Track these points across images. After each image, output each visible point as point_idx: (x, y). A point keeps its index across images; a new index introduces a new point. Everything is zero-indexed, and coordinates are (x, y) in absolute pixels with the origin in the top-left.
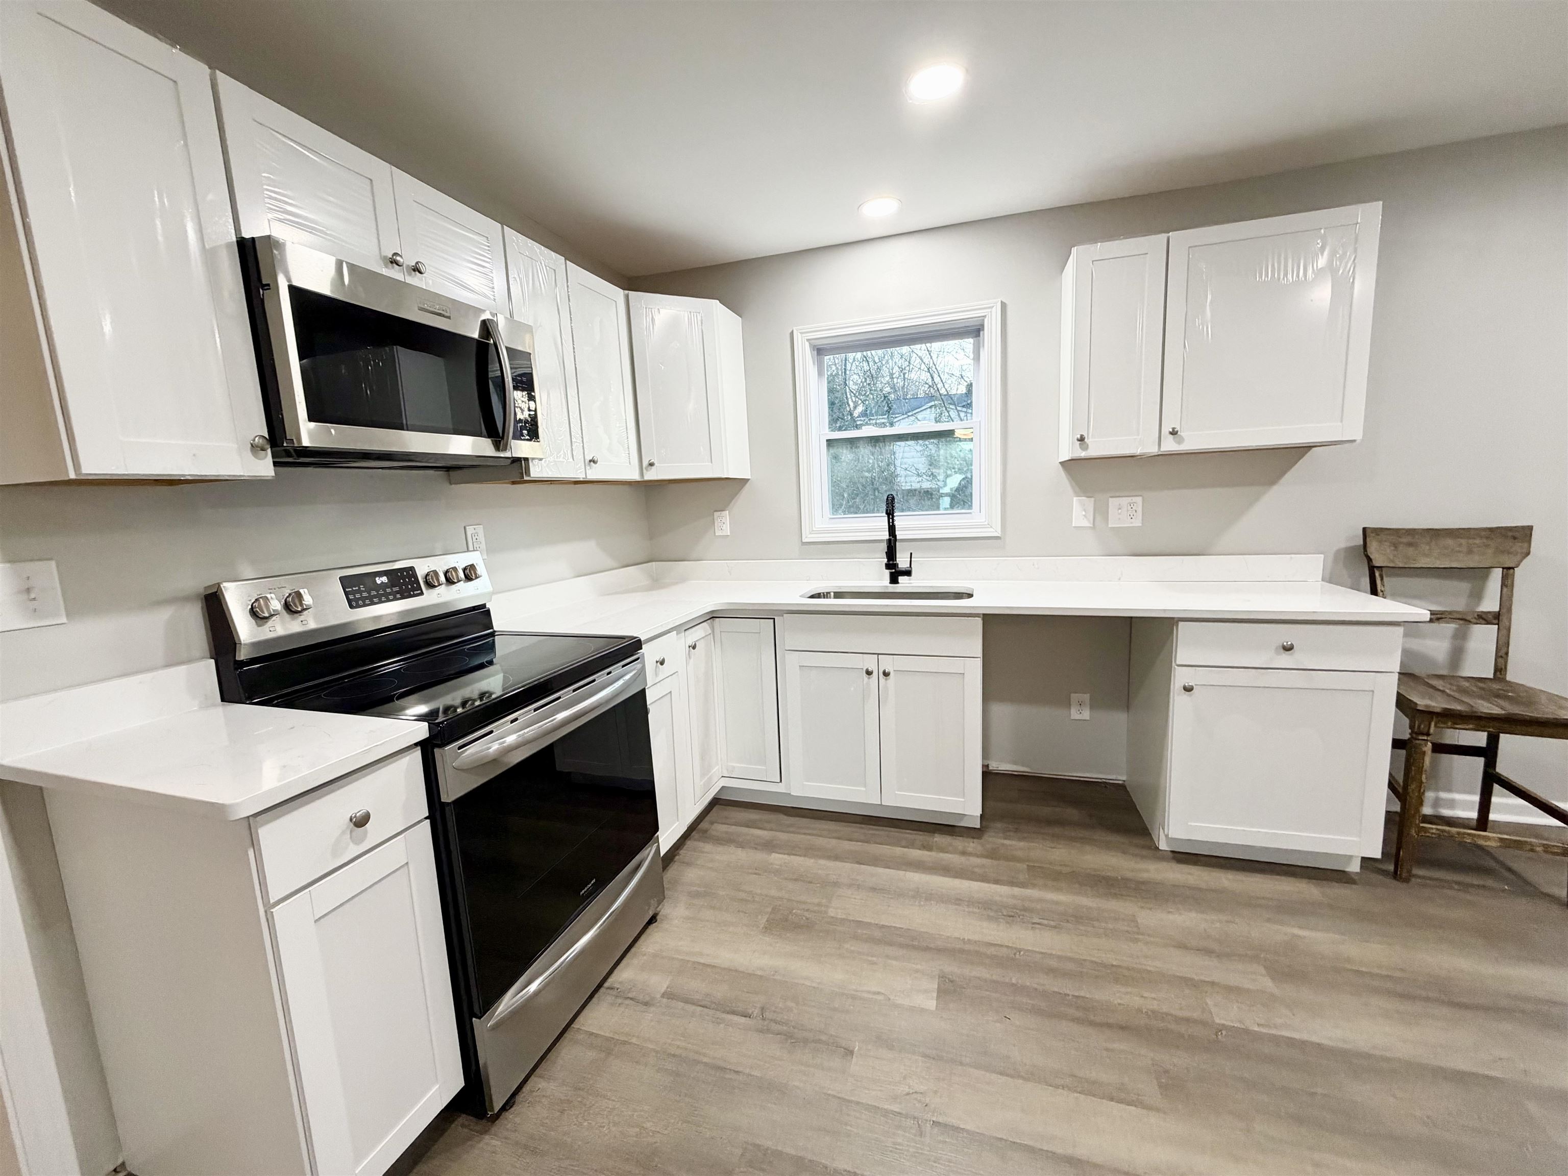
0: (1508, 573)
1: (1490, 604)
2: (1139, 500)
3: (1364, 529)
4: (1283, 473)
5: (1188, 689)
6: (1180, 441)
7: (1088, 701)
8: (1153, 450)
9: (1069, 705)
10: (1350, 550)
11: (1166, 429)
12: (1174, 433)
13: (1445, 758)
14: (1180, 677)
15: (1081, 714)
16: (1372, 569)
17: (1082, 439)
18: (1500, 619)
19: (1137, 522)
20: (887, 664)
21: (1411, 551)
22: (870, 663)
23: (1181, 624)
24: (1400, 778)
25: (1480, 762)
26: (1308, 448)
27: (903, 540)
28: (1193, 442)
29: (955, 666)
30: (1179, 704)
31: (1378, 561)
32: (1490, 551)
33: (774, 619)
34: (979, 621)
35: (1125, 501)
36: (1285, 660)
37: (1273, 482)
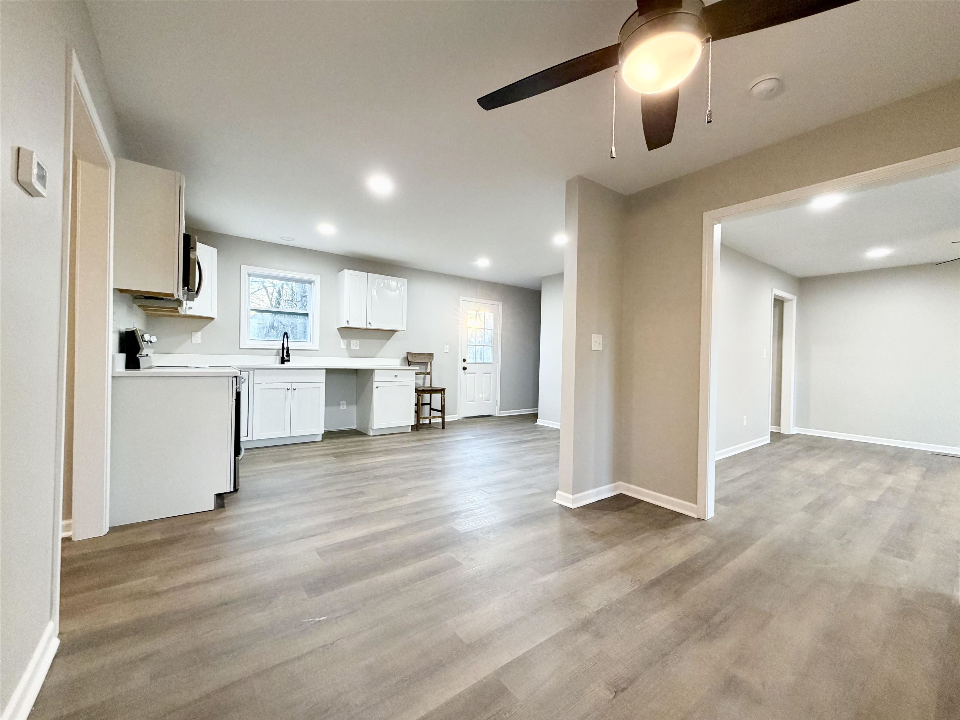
0: (431, 362)
1: (428, 371)
2: (358, 341)
3: (407, 353)
4: (391, 337)
5: (377, 387)
6: (371, 326)
7: (345, 403)
8: (365, 327)
9: (339, 405)
10: (404, 358)
11: (368, 322)
12: (370, 323)
13: (423, 406)
14: (375, 385)
15: (343, 407)
16: (409, 362)
17: (348, 322)
18: (429, 373)
19: (358, 348)
20: (294, 386)
21: (415, 359)
22: (289, 386)
23: (376, 371)
24: (416, 410)
25: (429, 406)
26: (396, 331)
27: (291, 350)
28: (374, 326)
29: (317, 385)
30: (375, 391)
31: (409, 361)
32: (428, 358)
33: (249, 372)
34: (325, 371)
35: (355, 341)
36: (396, 379)
37: (389, 340)
